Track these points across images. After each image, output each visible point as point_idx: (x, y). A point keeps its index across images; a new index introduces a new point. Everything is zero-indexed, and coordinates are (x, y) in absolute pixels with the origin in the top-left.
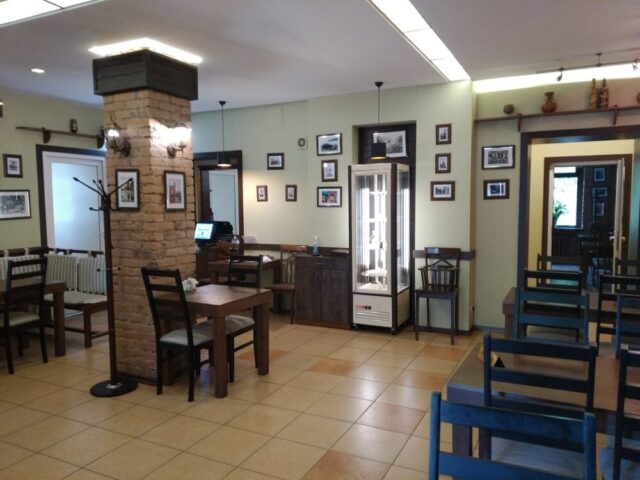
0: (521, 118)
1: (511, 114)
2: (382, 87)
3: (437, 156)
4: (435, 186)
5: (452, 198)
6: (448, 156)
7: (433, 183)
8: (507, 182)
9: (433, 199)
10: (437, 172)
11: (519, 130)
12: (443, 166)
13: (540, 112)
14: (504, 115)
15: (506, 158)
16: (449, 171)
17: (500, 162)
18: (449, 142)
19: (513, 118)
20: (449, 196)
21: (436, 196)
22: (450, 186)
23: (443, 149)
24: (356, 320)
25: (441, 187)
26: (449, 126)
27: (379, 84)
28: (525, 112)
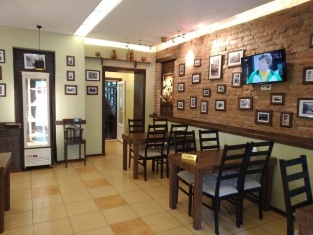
0: (102, 60)
1: (98, 57)
2: (40, 29)
3: (68, 72)
4: (67, 87)
5: (76, 94)
6: (74, 72)
7: (66, 86)
8: (97, 87)
9: (66, 94)
10: (68, 80)
11: (102, 64)
12: (71, 77)
13: (110, 58)
14: (96, 57)
15: (96, 76)
16: (74, 80)
17: (94, 78)
18: (74, 65)
19: (99, 58)
20: (75, 92)
21: (67, 92)
22: (75, 88)
23: (70, 68)
24: (27, 165)
25: (70, 88)
26: (74, 57)
27: (39, 27)
28: (104, 56)
